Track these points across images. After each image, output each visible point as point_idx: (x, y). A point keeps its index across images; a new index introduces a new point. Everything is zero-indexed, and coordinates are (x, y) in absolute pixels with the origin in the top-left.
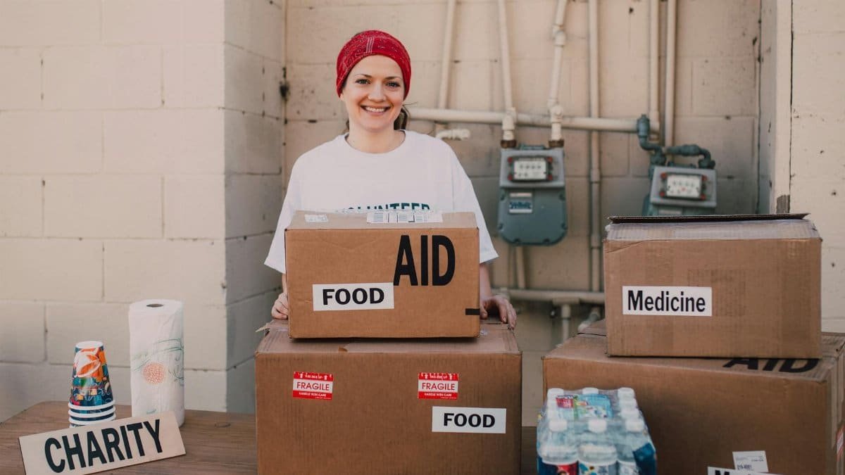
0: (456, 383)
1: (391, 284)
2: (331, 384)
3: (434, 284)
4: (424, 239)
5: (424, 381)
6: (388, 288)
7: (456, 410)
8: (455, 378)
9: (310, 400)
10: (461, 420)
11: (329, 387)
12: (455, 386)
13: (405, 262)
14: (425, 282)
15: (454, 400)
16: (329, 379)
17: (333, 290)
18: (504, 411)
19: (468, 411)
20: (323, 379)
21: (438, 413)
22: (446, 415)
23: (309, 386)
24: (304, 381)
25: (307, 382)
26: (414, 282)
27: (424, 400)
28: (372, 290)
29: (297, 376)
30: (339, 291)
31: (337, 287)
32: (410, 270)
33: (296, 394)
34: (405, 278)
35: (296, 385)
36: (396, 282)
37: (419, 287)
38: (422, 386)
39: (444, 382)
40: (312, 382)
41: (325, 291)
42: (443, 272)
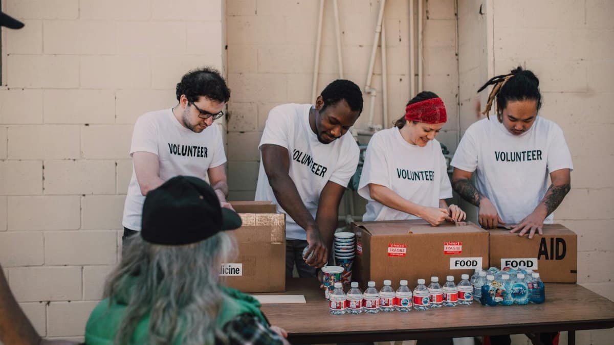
0: (461, 246)
1: (536, 259)
2: (405, 249)
3: (556, 259)
4: (552, 239)
5: (447, 246)
6: (535, 260)
7: (460, 259)
8: (460, 244)
9: (396, 257)
10: (462, 263)
11: (404, 250)
12: (460, 248)
13: (543, 249)
14: (552, 258)
15: (459, 254)
16: (404, 247)
17: (510, 261)
18: (481, 258)
19: (466, 259)
20: (402, 247)
21: (453, 260)
22: (456, 261)
23: (395, 250)
24: (393, 248)
25: (394, 248)
26: (547, 258)
27: (447, 255)
28: (528, 262)
29: (390, 246)
30: (513, 262)
31: (512, 260)
32: (545, 253)
33: (389, 254)
34: (543, 257)
35: (390, 250)
36: (539, 258)
37: (550, 261)
38: (446, 248)
39: (456, 246)
40: (397, 248)
41: (506, 262)
42: (560, 253)
